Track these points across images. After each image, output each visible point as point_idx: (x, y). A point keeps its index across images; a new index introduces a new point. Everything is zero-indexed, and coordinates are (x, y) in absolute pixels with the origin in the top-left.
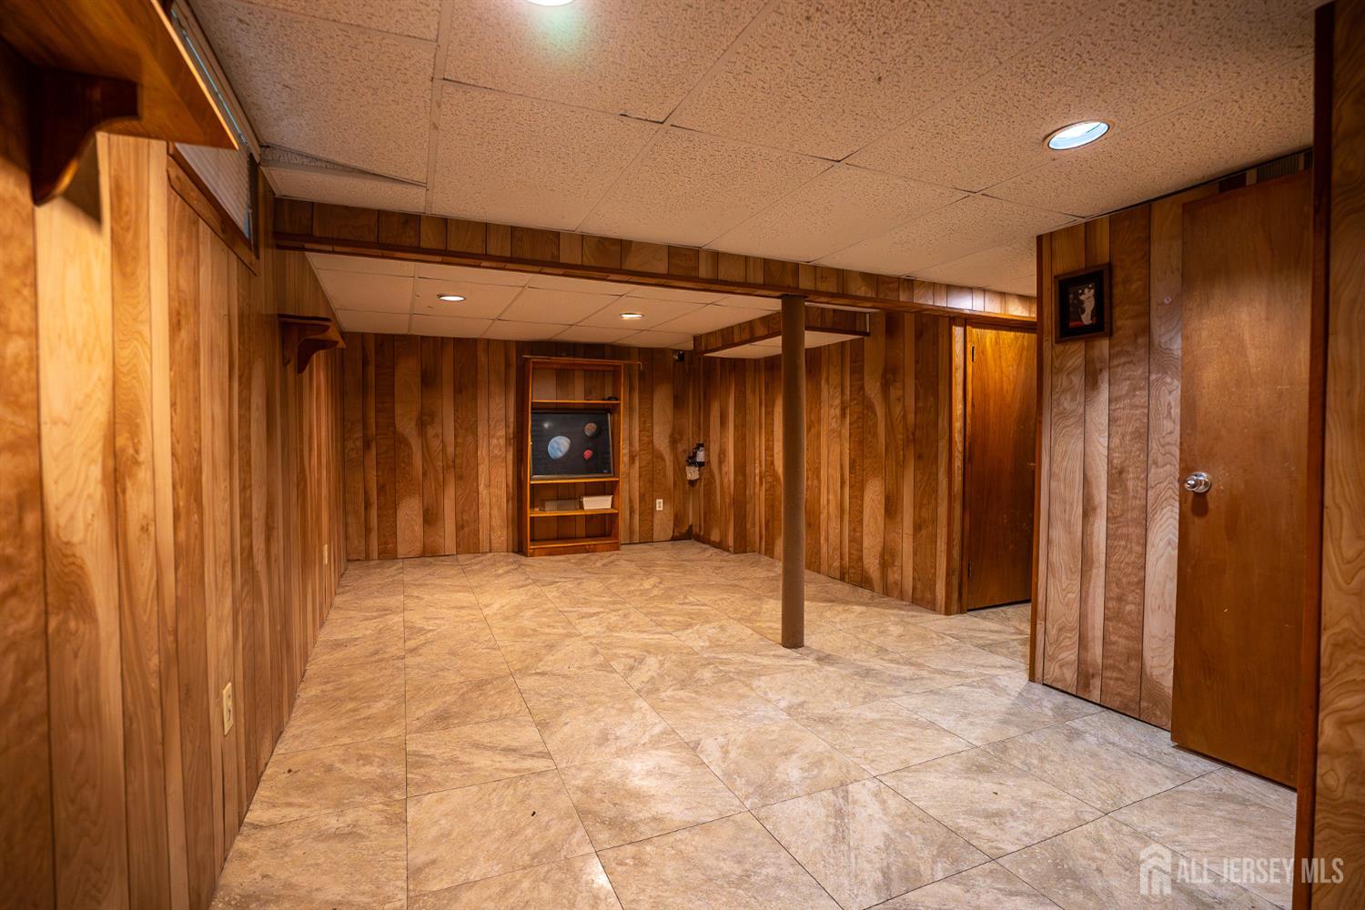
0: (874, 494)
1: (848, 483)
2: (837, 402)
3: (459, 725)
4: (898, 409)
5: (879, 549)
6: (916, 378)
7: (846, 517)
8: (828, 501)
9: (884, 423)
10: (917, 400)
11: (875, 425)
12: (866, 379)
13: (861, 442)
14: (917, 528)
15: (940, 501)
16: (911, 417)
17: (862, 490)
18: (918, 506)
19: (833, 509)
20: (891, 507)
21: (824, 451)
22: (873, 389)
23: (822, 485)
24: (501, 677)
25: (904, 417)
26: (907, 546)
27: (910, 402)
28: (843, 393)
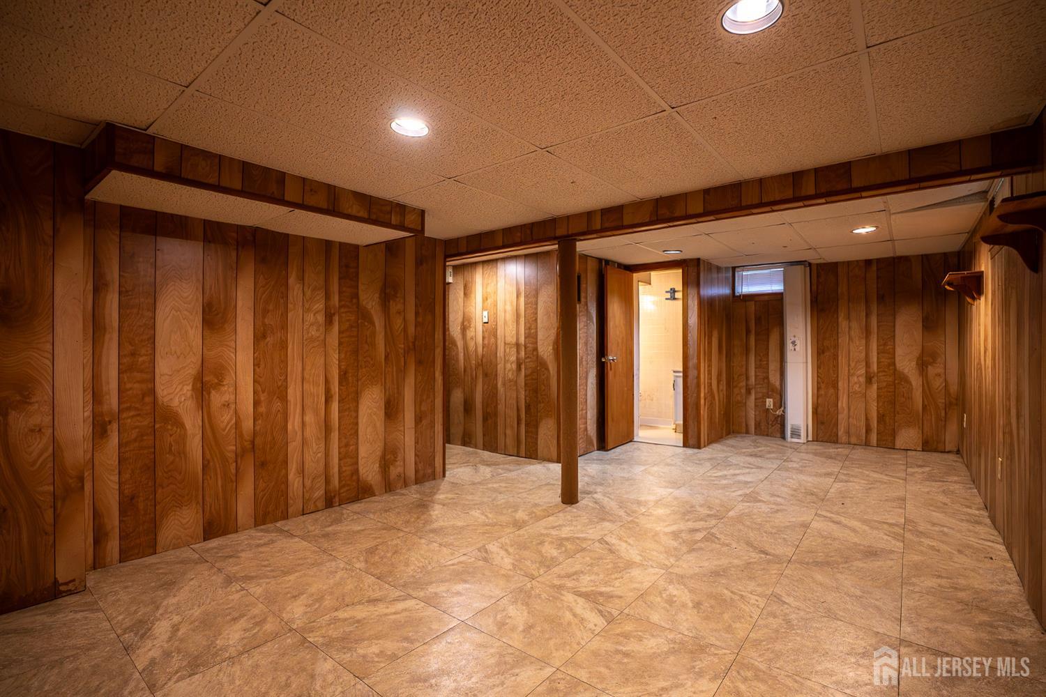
0: (371, 404)
1: (336, 397)
2: (320, 305)
3: (860, 545)
4: (398, 323)
5: (379, 453)
6: (416, 297)
7: (335, 436)
8: (303, 423)
9: (383, 334)
10: (417, 314)
11: (373, 334)
12: (361, 287)
13: (356, 352)
14: (419, 419)
15: (436, 394)
16: (411, 329)
17: (356, 400)
18: (418, 402)
19: (312, 431)
20: (391, 410)
21: (294, 366)
22: (370, 299)
23: (291, 407)
24: (801, 563)
25: (405, 330)
26: (409, 439)
27: (411, 316)
28: (328, 297)
